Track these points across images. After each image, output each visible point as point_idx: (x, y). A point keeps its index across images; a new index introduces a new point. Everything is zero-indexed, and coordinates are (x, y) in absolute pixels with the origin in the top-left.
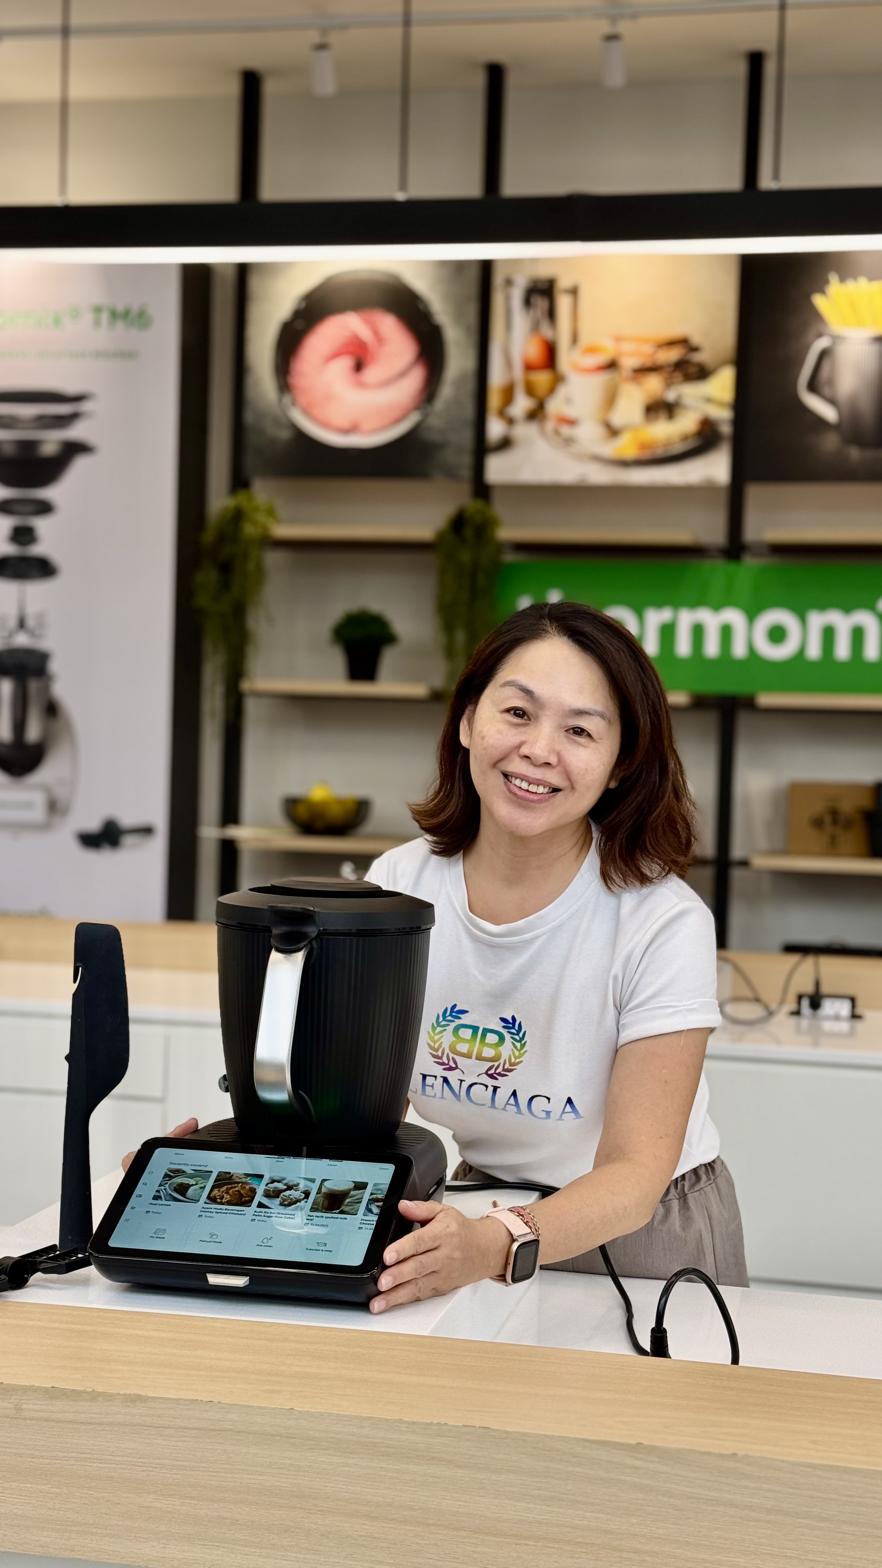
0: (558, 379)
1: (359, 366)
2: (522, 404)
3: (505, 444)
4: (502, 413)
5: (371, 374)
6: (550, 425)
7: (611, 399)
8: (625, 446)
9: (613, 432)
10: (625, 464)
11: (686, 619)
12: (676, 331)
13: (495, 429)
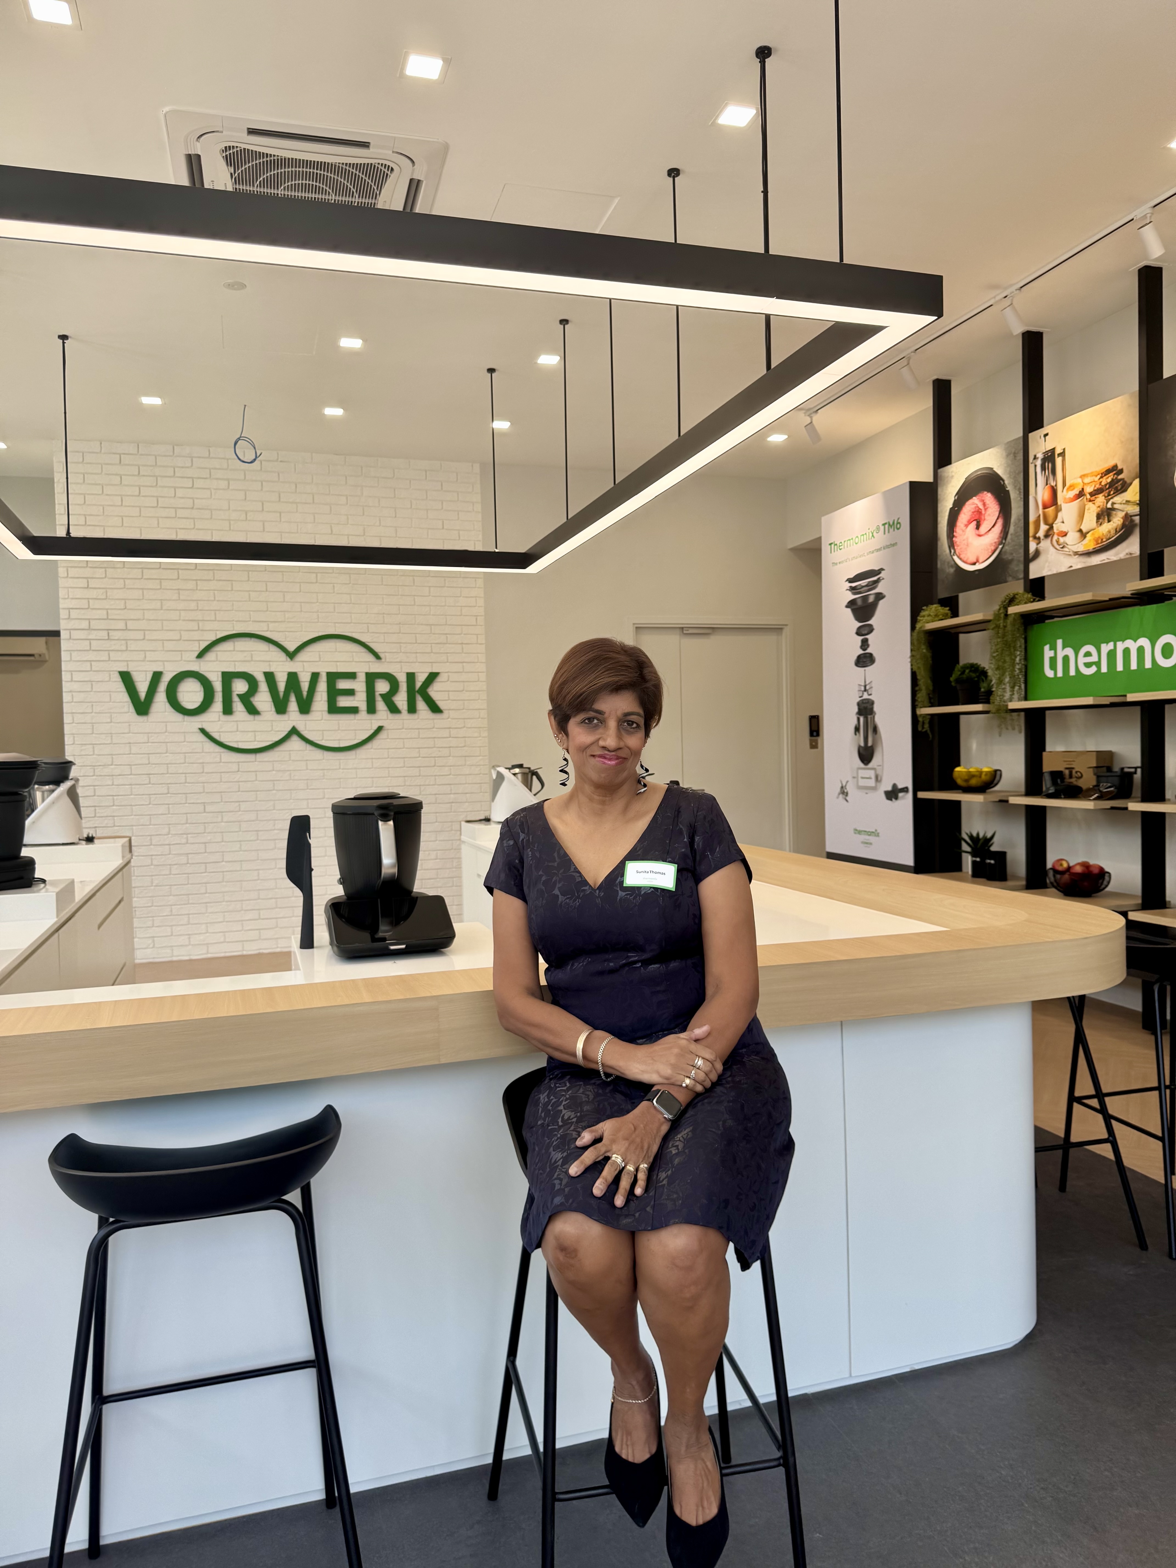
0: (1058, 510)
1: (978, 527)
2: (1043, 528)
3: (1037, 554)
4: (1035, 537)
5: (984, 528)
6: (1055, 537)
7: (1081, 516)
8: (1089, 544)
9: (1083, 535)
10: (1088, 554)
11: (1121, 646)
12: (1110, 464)
13: (1033, 546)
